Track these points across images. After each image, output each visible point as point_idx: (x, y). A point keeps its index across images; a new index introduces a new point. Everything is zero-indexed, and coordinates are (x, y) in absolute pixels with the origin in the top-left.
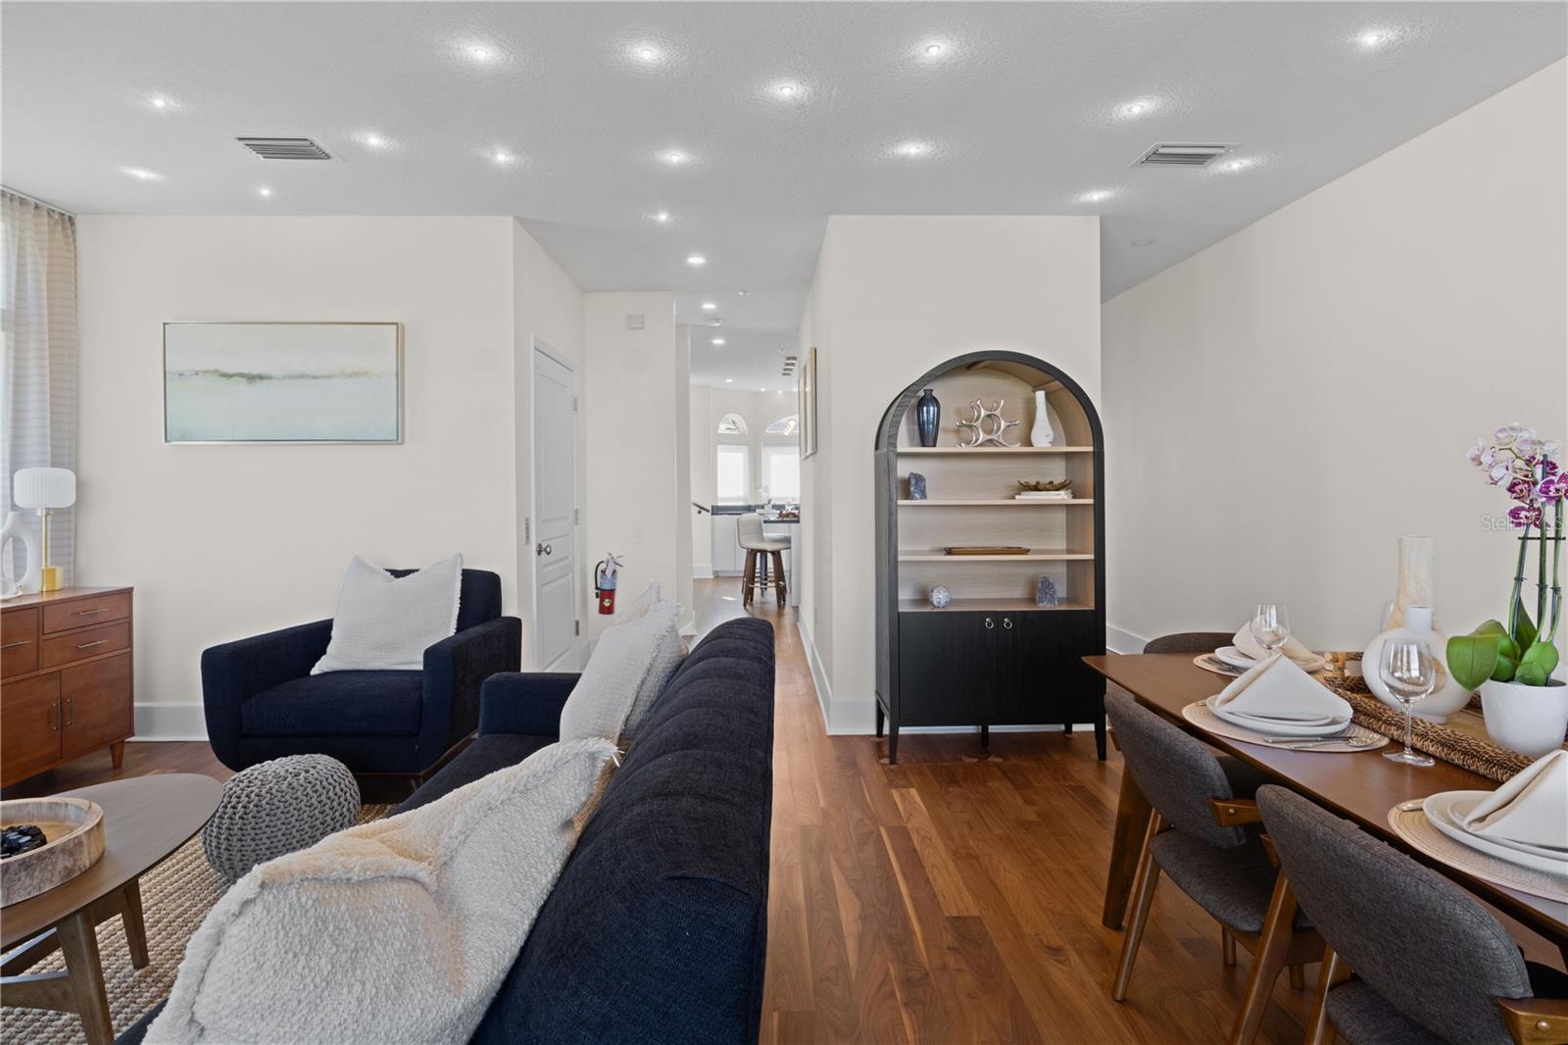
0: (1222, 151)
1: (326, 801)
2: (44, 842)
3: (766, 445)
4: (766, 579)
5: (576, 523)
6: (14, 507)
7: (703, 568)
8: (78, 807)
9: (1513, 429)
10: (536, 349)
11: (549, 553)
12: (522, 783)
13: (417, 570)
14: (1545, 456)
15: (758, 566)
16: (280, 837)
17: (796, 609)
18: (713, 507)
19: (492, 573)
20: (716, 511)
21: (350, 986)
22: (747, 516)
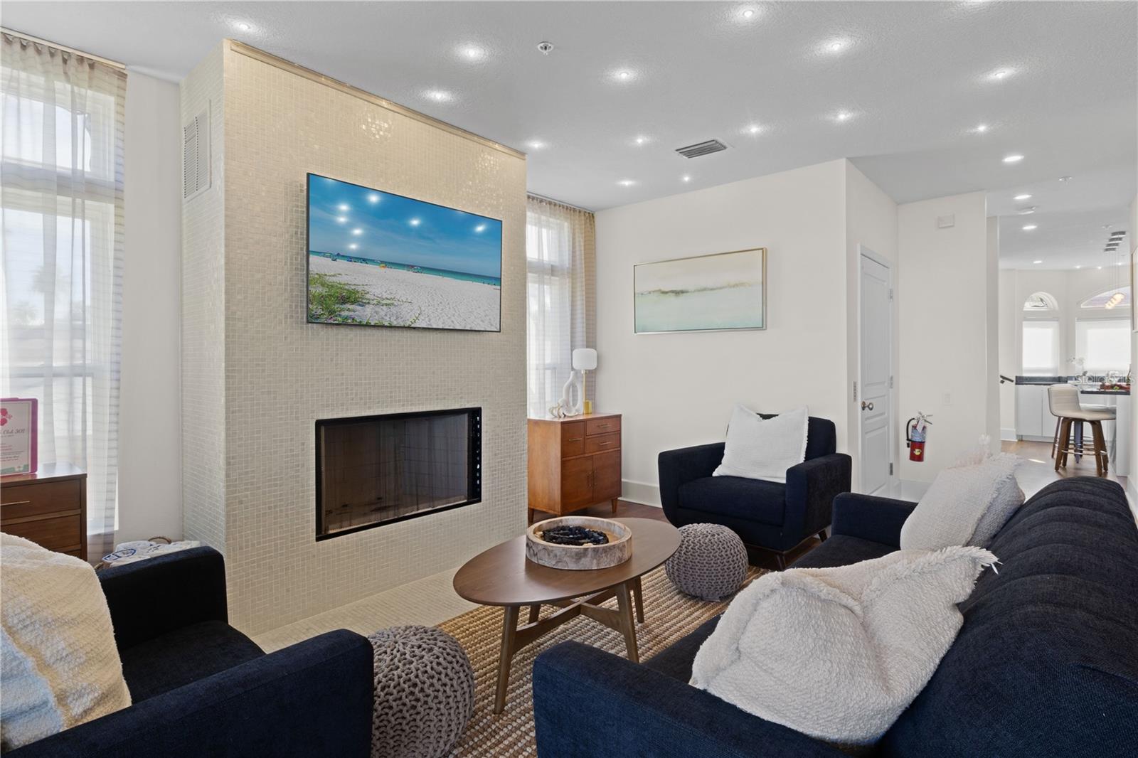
1: (730, 555)
2: (607, 542)
3: (1080, 319)
4: (1081, 447)
5: (892, 388)
6: (573, 369)
7: (1009, 431)
8: (619, 527)
10: (862, 255)
11: (871, 409)
12: (920, 567)
13: (777, 415)
15: (1072, 433)
16: (705, 571)
17: (1123, 478)
18: (1016, 377)
19: (829, 421)
20: (1020, 381)
21: (825, 662)
22: (1057, 387)
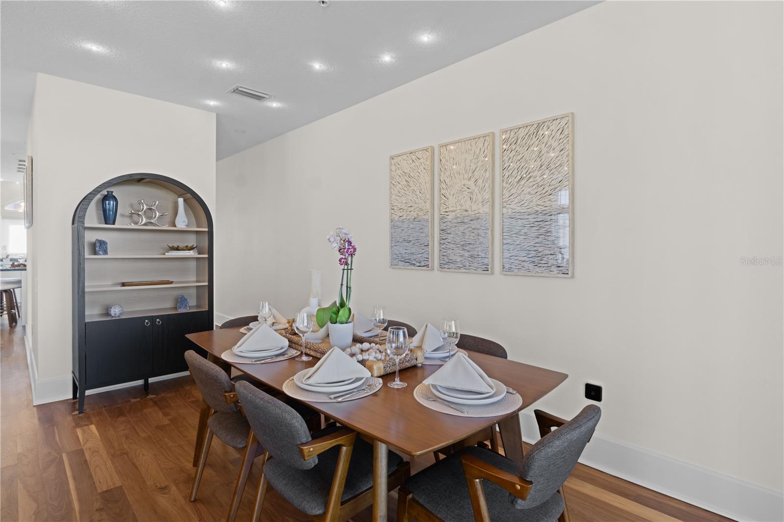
0: (267, 96)
3: (4, 218)
9: (340, 228)
14: (348, 239)
17: (24, 327)
